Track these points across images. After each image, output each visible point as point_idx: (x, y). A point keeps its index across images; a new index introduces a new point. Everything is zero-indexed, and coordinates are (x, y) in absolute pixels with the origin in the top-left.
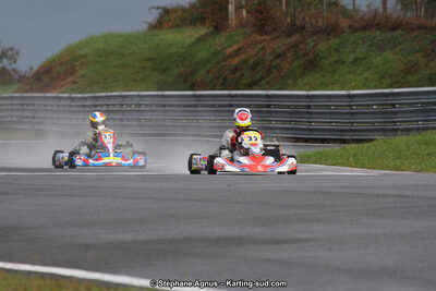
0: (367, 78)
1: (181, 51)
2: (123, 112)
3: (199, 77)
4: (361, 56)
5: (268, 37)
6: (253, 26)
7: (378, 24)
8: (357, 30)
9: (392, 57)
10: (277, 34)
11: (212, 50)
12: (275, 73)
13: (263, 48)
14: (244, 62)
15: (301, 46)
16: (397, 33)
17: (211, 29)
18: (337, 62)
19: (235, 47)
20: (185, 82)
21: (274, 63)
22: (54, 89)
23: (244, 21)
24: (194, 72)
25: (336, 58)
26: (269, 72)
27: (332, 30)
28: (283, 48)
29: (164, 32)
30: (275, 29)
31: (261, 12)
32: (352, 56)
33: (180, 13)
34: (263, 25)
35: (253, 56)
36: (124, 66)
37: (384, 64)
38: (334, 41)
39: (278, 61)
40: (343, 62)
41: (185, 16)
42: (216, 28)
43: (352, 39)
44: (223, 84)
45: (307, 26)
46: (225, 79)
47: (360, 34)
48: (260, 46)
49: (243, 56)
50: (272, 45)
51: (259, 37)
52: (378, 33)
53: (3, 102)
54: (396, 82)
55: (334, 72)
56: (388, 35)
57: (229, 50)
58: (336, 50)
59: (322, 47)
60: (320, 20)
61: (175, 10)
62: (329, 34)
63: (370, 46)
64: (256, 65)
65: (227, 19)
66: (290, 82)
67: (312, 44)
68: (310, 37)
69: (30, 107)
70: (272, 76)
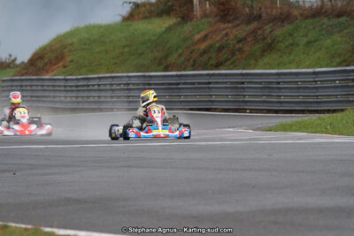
0: (319, 58)
1: (153, 38)
2: (113, 90)
3: (172, 59)
4: (313, 39)
5: (230, 25)
6: (216, 16)
7: (326, 12)
8: (307, 18)
9: (340, 39)
10: (238, 22)
11: (182, 36)
12: (238, 55)
13: (227, 34)
14: (211, 46)
15: (260, 32)
16: (343, 19)
17: (179, 19)
18: (292, 45)
19: (202, 34)
20: (160, 64)
21: (237, 46)
22: (47, 72)
23: (208, 12)
24: (167, 56)
25: (291, 41)
26: (233, 54)
27: (285, 18)
28: (244, 34)
29: (136, 22)
30: (236, 18)
31: (223, 4)
32: (305, 40)
33: (148, 7)
34: (225, 15)
35: (218, 41)
36: (106, 51)
37: (333, 45)
38: (288, 27)
39: (240, 45)
40: (298, 45)
41: (153, 9)
42: (183, 18)
43: (304, 25)
44: (193, 65)
45: (264, 15)
46: (194, 61)
47: (310, 21)
48: (224, 33)
49: (209, 42)
50: (234, 31)
51: (222, 26)
52: (326, 19)
53: (4, 84)
54: (345, 61)
55: (290, 53)
56: (335, 21)
57: (197, 37)
58: (290, 35)
59: (278, 32)
60: (274, 10)
61: (144, 5)
62: (283, 21)
63: (320, 31)
64: (221, 49)
65: (193, 11)
66: (252, 62)
67: (270, 30)
68: (266, 24)
69: (29, 88)
70: (235, 57)
